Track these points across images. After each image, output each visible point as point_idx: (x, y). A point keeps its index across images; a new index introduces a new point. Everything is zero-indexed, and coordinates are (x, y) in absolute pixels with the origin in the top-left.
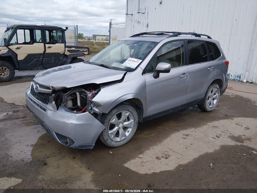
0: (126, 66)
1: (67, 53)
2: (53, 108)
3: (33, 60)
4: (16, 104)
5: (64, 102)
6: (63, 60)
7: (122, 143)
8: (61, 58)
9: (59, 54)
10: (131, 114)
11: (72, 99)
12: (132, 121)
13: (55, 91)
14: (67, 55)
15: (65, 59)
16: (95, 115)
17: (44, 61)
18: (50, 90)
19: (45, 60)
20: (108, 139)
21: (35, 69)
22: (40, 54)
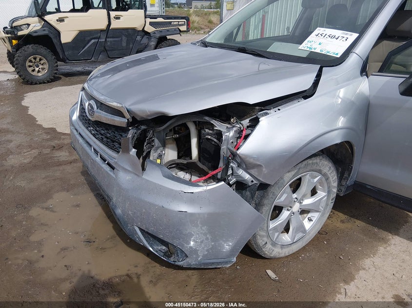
0: (313, 50)
1: (149, 29)
2: (133, 165)
3: (88, 43)
4: (59, 130)
5: (158, 148)
6: (141, 42)
7: (295, 248)
8: (139, 38)
9: (134, 29)
10: (324, 179)
11: (176, 140)
12: (321, 194)
13: (135, 121)
14: (149, 33)
15: (145, 40)
16: (240, 186)
17: (109, 43)
18: (125, 117)
19: (111, 42)
20: (266, 243)
21: (93, 59)
22: (102, 31)
